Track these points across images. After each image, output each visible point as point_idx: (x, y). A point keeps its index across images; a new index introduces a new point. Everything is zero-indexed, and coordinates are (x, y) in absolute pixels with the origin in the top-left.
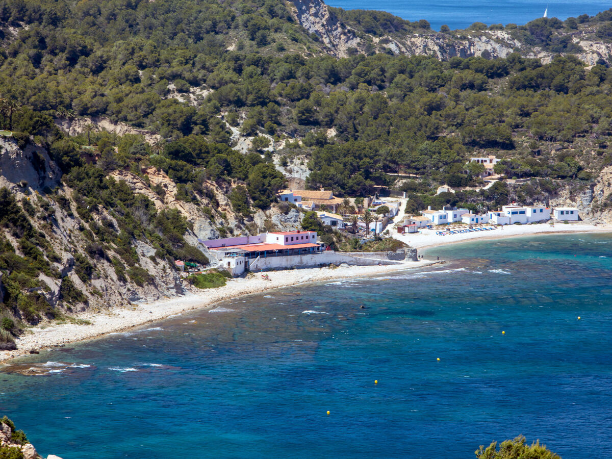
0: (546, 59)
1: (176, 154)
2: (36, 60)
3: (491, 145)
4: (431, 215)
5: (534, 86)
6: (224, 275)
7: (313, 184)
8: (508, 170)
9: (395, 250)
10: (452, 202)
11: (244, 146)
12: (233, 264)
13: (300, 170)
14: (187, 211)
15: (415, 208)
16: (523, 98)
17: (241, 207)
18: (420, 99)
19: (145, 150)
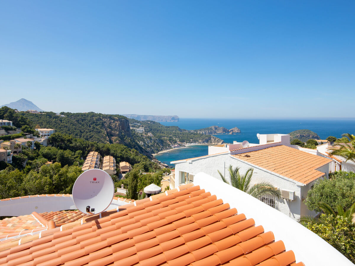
0: (195, 132)
1: (169, 139)
2: (160, 133)
3: (192, 139)
4: (187, 144)
5: (194, 134)
6: (173, 148)
7: (179, 141)
8: (192, 140)
9: (185, 146)
10: (189, 143)
11: (174, 139)
13: (178, 140)
14: (170, 143)
15: (186, 143)
16: (194, 135)
17: (174, 143)
18: (187, 135)
19: (167, 139)
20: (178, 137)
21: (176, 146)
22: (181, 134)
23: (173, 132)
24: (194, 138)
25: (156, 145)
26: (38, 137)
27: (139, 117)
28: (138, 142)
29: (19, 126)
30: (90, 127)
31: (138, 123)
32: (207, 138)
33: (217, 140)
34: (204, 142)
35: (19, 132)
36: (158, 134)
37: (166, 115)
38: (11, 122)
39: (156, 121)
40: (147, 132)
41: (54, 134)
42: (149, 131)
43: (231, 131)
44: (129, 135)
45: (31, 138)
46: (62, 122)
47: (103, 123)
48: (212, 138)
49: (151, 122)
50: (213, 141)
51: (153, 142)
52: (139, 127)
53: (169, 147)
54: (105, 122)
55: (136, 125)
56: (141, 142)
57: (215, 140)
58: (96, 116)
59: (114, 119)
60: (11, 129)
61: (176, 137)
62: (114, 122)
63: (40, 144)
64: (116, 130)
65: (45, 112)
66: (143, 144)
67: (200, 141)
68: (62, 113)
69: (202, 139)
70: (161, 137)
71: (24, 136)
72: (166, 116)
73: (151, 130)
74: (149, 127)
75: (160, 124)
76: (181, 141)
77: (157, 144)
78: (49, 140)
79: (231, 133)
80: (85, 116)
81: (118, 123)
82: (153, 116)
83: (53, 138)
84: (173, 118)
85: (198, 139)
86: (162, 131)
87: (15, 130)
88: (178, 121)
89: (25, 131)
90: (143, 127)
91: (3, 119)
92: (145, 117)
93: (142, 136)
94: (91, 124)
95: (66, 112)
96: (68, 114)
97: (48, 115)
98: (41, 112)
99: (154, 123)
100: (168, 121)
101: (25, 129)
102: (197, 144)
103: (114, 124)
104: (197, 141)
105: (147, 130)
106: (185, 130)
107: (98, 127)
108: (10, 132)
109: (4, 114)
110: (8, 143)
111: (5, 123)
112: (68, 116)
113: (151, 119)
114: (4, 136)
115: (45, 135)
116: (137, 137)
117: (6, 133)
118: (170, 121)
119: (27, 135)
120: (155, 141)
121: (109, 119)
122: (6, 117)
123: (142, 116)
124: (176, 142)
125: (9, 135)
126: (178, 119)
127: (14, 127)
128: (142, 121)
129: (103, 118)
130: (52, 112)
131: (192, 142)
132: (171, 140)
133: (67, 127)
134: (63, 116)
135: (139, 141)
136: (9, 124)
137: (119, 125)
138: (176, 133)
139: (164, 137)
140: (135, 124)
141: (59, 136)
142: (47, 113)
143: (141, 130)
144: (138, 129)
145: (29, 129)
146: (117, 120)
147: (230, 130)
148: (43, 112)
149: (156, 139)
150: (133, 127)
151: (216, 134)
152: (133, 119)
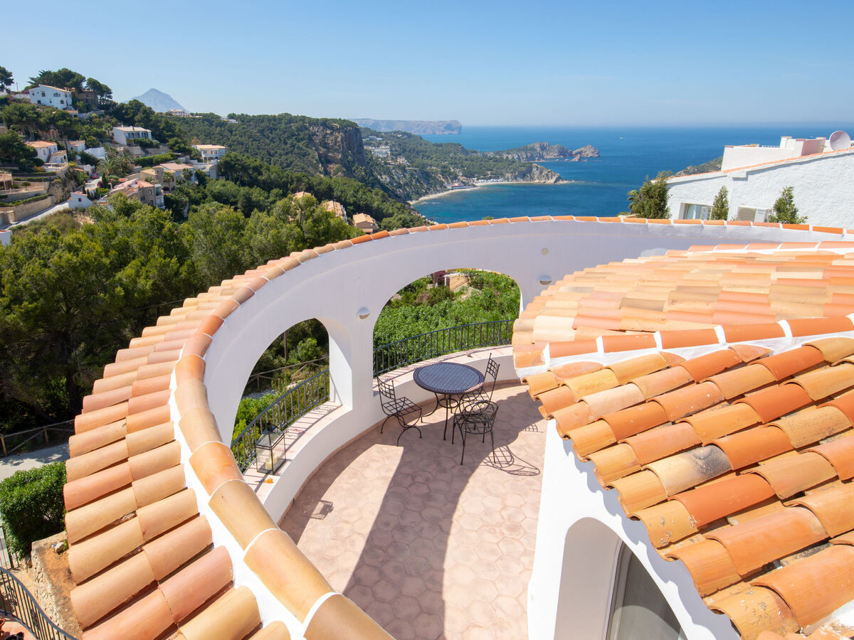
0: (498, 157)
1: (443, 172)
2: (423, 158)
3: (489, 170)
4: (480, 181)
5: (496, 161)
6: (449, 190)
7: (462, 176)
8: (492, 174)
9: (474, 186)
10: (483, 179)
11: (452, 170)
12: (450, 188)
13: (461, 174)
14: (443, 180)
15: (478, 180)
16: (495, 163)
17: (452, 180)
18: (479, 163)
19: (438, 171)
20: (459, 165)
21: (456, 184)
22: (466, 160)
23: (449, 156)
24: (494, 169)
25: (414, 183)
26: (200, 161)
27: (377, 123)
28: (379, 177)
29: (163, 140)
30: (285, 143)
31: (378, 136)
32: (523, 169)
33: (545, 172)
34: (515, 178)
35: (164, 152)
36: (419, 160)
37: (432, 120)
38: (148, 131)
39: (413, 133)
40: (395, 155)
41: (228, 156)
42: (400, 155)
43: (577, 154)
44: (362, 162)
45: (186, 163)
46: (234, 133)
47: (310, 136)
48: (534, 169)
49: (404, 134)
50: (536, 177)
51: (408, 176)
52: (379, 144)
53: (441, 187)
54: (314, 134)
55: (373, 140)
56: (384, 177)
57: (541, 173)
58: (297, 122)
59: (332, 128)
60: (151, 145)
61: (455, 165)
62: (332, 133)
63: (205, 175)
64: (336, 150)
65: (200, 115)
66: (388, 180)
67: (509, 175)
68: (232, 116)
69: (512, 170)
70: (424, 166)
71: (174, 159)
72: (434, 122)
73: (404, 151)
74: (400, 145)
75: (421, 138)
76: (466, 176)
77: (417, 180)
78: (219, 167)
79: (576, 159)
80: (275, 120)
81: (340, 136)
82: (406, 122)
83: (226, 163)
84: (449, 127)
85: (504, 171)
86: (427, 154)
87: (157, 147)
88: (459, 133)
89: (176, 148)
90: (386, 144)
91: (134, 126)
92: (389, 123)
93: (386, 163)
94: (288, 138)
95: (238, 113)
96: (243, 119)
97: (208, 120)
98: (192, 114)
99: (410, 136)
100: (437, 133)
101: (174, 145)
102: (501, 181)
103: (333, 138)
104: (502, 175)
105: (396, 151)
106: (476, 152)
107: (301, 144)
108: (150, 150)
109: (135, 114)
110: (151, 171)
111: (138, 133)
112: (243, 121)
113: (402, 128)
114: (141, 158)
115: (211, 159)
116: (377, 165)
117: (143, 153)
118: (443, 131)
119: (179, 156)
120: (412, 175)
121: (322, 128)
122: (139, 122)
123: (383, 121)
124: (456, 177)
125: (149, 157)
126: (460, 128)
127: (155, 141)
128: (385, 133)
129: (310, 125)
130: (212, 114)
131: (490, 178)
132: (445, 172)
133: (242, 144)
134: (233, 121)
135: (381, 175)
136: (146, 134)
137: (342, 139)
138: (455, 158)
139: (431, 166)
140: (371, 140)
141: (238, 160)
142: (205, 115)
143: (384, 151)
144: (377, 150)
145: (182, 145)
146: (338, 130)
147: (574, 153)
148: (197, 114)
149: (415, 171)
150: (367, 144)
151: (544, 161)
152: (367, 129)
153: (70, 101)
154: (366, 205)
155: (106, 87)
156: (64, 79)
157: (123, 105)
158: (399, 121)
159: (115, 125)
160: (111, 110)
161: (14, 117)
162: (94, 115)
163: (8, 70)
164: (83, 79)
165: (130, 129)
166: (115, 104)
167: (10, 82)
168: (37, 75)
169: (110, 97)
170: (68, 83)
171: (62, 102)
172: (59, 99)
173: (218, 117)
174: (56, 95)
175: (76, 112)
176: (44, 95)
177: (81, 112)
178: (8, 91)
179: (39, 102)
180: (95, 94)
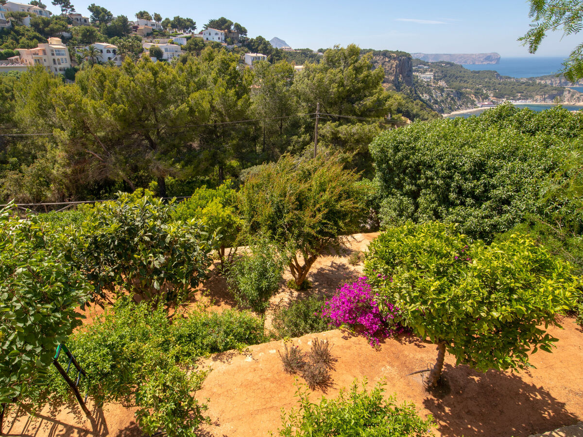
0: (531, 82)
1: (475, 93)
2: (460, 82)
3: (520, 93)
5: (528, 85)
6: (479, 107)
7: (493, 97)
8: (521, 96)
11: (485, 92)
12: (480, 106)
13: (492, 95)
14: (475, 99)
15: (507, 100)
16: (527, 87)
17: (483, 99)
18: (511, 87)
19: (471, 92)
20: (492, 88)
21: (486, 103)
22: (499, 84)
23: (484, 81)
24: (525, 92)
25: (449, 101)
27: (426, 56)
28: (421, 95)
31: (425, 65)
32: (555, 92)
33: (577, 96)
34: (544, 99)
36: (456, 84)
39: (455, 63)
40: (436, 79)
42: (441, 79)
44: (409, 83)
48: (566, 93)
49: (448, 63)
50: (566, 99)
51: (444, 95)
52: (426, 71)
53: (472, 104)
54: (376, 62)
55: (421, 68)
56: (425, 95)
57: (572, 96)
58: (365, 53)
59: (390, 57)
61: (489, 88)
62: (389, 61)
64: (391, 74)
65: (300, 50)
66: (428, 97)
67: (538, 97)
68: (321, 51)
69: (543, 93)
70: (461, 88)
72: (475, 55)
73: (446, 76)
74: (442, 72)
75: (462, 66)
76: (497, 97)
77: (452, 99)
81: (395, 63)
82: (450, 55)
84: (488, 58)
85: (534, 93)
86: (465, 79)
90: (431, 71)
91: (257, 53)
92: (437, 56)
93: (428, 85)
95: (325, 48)
97: (304, 53)
98: (295, 50)
99: (452, 65)
100: (477, 63)
102: (529, 102)
103: (389, 65)
104: (532, 97)
105: (438, 76)
106: (510, 78)
109: (259, 45)
111: (259, 58)
113: (447, 60)
116: (421, 86)
118: (482, 62)
120: (448, 95)
121: (382, 57)
122: (260, 50)
123: (431, 55)
124: (487, 97)
126: (498, 59)
128: (432, 63)
129: (374, 55)
130: (308, 49)
131: (519, 99)
132: (478, 93)
134: (321, 54)
135: (422, 94)
136: (264, 58)
137: (396, 66)
138: (489, 82)
139: (466, 88)
140: (419, 68)
142: (303, 50)
143: (428, 76)
144: (422, 76)
146: (395, 59)
148: (298, 50)
149: (452, 92)
150: (415, 71)
151: (578, 86)
152: (417, 60)
153: (223, 39)
154: (407, 112)
155: (244, 28)
156: (221, 24)
157: (252, 39)
158: (445, 54)
159: (247, 52)
160: (245, 43)
161: (192, 46)
162: (236, 46)
163: (194, 21)
164: (231, 24)
165: (255, 55)
166: (248, 39)
167: (194, 28)
168: (207, 23)
169: (246, 35)
170: (223, 27)
171: (219, 38)
172: (217, 37)
173: (311, 51)
174: (216, 34)
175: (226, 44)
176: (210, 34)
177: (229, 44)
178: (193, 33)
179: (207, 39)
180: (238, 33)
